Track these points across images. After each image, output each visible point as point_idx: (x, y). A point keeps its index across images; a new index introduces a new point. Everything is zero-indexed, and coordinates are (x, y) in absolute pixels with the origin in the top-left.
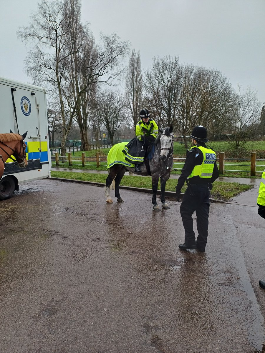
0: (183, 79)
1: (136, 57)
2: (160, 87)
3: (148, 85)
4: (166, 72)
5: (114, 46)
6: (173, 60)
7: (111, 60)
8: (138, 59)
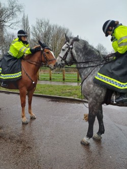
0: (51, 31)
1: (26, 17)
2: (40, 34)
3: (34, 32)
4: (43, 26)
5: (14, 5)
6: (46, 21)
7: (13, 14)
8: (27, 19)
